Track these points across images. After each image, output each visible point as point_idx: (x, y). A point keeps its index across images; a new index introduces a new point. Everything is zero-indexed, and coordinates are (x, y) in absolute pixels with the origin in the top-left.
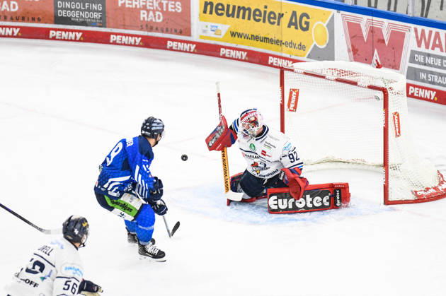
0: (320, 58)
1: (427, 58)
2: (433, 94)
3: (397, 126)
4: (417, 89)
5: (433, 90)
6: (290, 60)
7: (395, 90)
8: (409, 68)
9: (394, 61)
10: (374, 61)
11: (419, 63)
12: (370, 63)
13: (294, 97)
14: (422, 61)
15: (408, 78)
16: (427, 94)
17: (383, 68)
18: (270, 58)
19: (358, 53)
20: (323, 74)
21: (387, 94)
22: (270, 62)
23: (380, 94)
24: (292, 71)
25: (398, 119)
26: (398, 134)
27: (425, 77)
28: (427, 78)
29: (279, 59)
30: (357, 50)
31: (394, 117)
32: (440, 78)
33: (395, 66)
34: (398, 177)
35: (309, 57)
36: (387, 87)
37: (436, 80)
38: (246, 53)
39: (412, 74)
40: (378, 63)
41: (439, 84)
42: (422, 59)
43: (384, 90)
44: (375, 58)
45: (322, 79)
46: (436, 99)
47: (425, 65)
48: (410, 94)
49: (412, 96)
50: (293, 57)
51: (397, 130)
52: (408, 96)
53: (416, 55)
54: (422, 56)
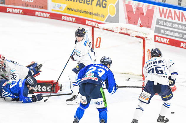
0: (112, 22)
1: (165, 22)
2: (168, 40)
3: (149, 56)
4: (160, 38)
5: (168, 38)
6: (97, 22)
7: (149, 38)
8: (156, 28)
9: (149, 24)
10: (139, 23)
11: (161, 25)
12: (136, 24)
13: (99, 41)
14: (163, 24)
15: (155, 32)
16: (165, 40)
17: (143, 27)
18: (87, 21)
19: (131, 19)
20: (113, 30)
21: (145, 40)
22: (86, 23)
23: (141, 40)
24: (98, 28)
27: (164, 32)
28: (165, 32)
29: (91, 22)
30: (130, 18)
31: (148, 52)
32: (171, 32)
33: (149, 26)
35: (106, 21)
36: (145, 37)
37: (169, 34)
38: (75, 19)
39: (158, 30)
40: (141, 25)
41: (171, 36)
42: (162, 23)
43: (143, 38)
45: (112, 32)
46: (169, 43)
47: (164, 26)
48: (156, 40)
49: (157, 41)
50: (98, 21)
52: (155, 41)
53: (159, 21)
54: (162, 22)
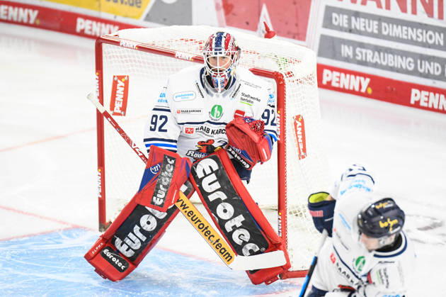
0: (166, 21)
1: (353, 19)
2: (365, 83)
3: (300, 141)
4: (338, 74)
5: (365, 76)
6: (114, 23)
7: (298, 75)
8: (323, 38)
9: (297, 25)
11: (341, 29)
12: (255, 29)
13: (120, 91)
14: (346, 26)
15: (320, 54)
16: (354, 83)
17: (276, 37)
18: (80, 20)
20: (171, 49)
21: (284, 84)
22: (79, 28)
23: (272, 84)
24: (117, 43)
25: (303, 127)
26: (303, 153)
27: (351, 54)
28: (355, 55)
29: (94, 23)
30: (232, 6)
31: (295, 124)
32: (376, 53)
33: (298, 34)
34: (303, 230)
35: (148, 18)
36: (283, 72)
37: (369, 58)
38: (36, 13)
39: (329, 47)
40: (267, 29)
41: (375, 65)
42: (346, 21)
43: (278, 77)
44: (262, 19)
45: (168, 58)
46: (370, 91)
47: (351, 31)
48: (324, 82)
49: (329, 86)
50: (120, 19)
51: (301, 147)
52: (320, 85)
53: (334, 15)
54: (346, 17)
